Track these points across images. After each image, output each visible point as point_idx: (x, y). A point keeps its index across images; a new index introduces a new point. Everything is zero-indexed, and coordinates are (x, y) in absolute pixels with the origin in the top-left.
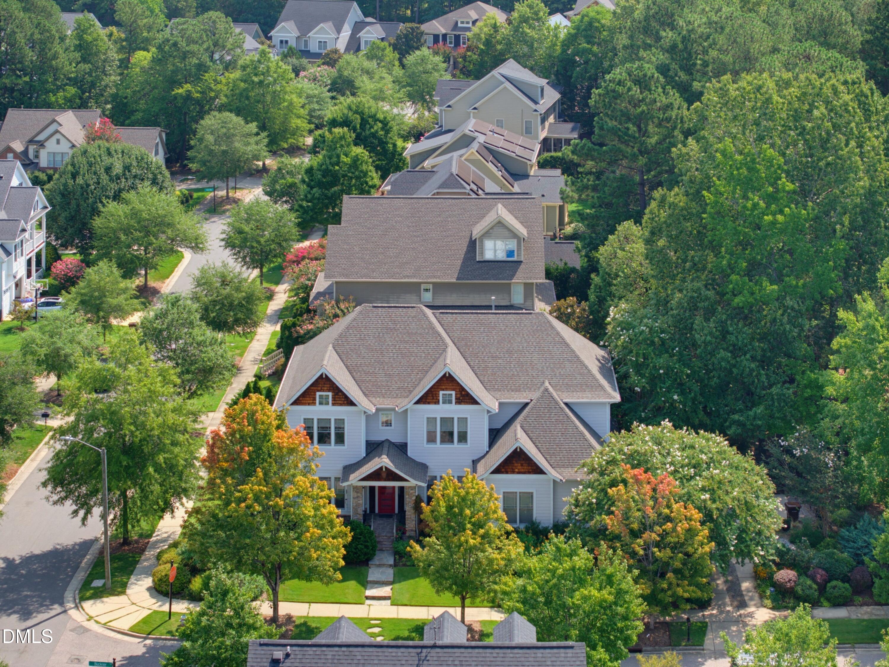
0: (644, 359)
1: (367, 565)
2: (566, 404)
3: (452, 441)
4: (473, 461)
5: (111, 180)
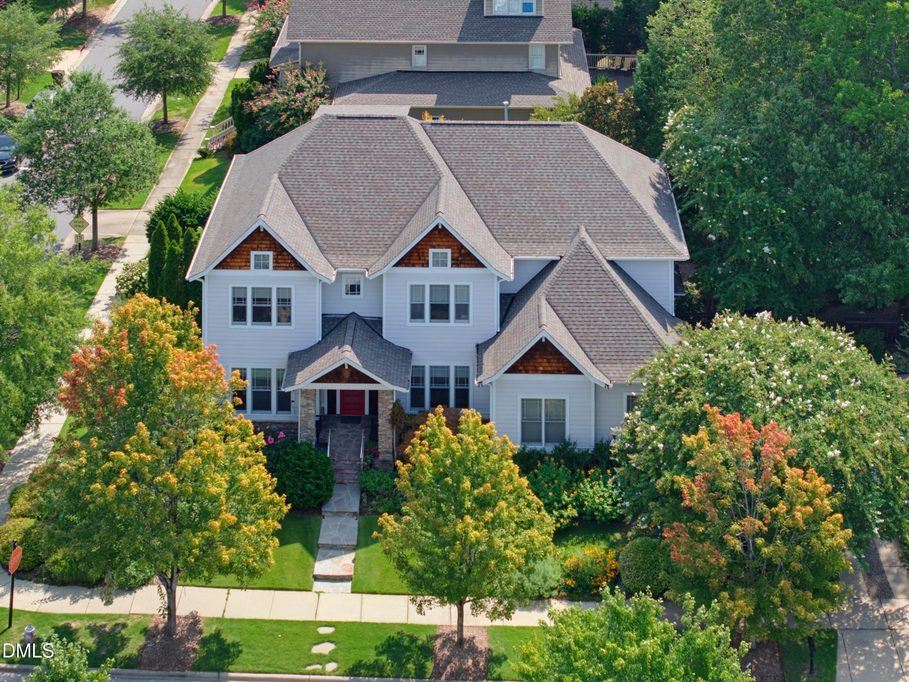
0: (720, 193)
1: (320, 512)
2: (612, 263)
3: (446, 317)
4: (478, 346)
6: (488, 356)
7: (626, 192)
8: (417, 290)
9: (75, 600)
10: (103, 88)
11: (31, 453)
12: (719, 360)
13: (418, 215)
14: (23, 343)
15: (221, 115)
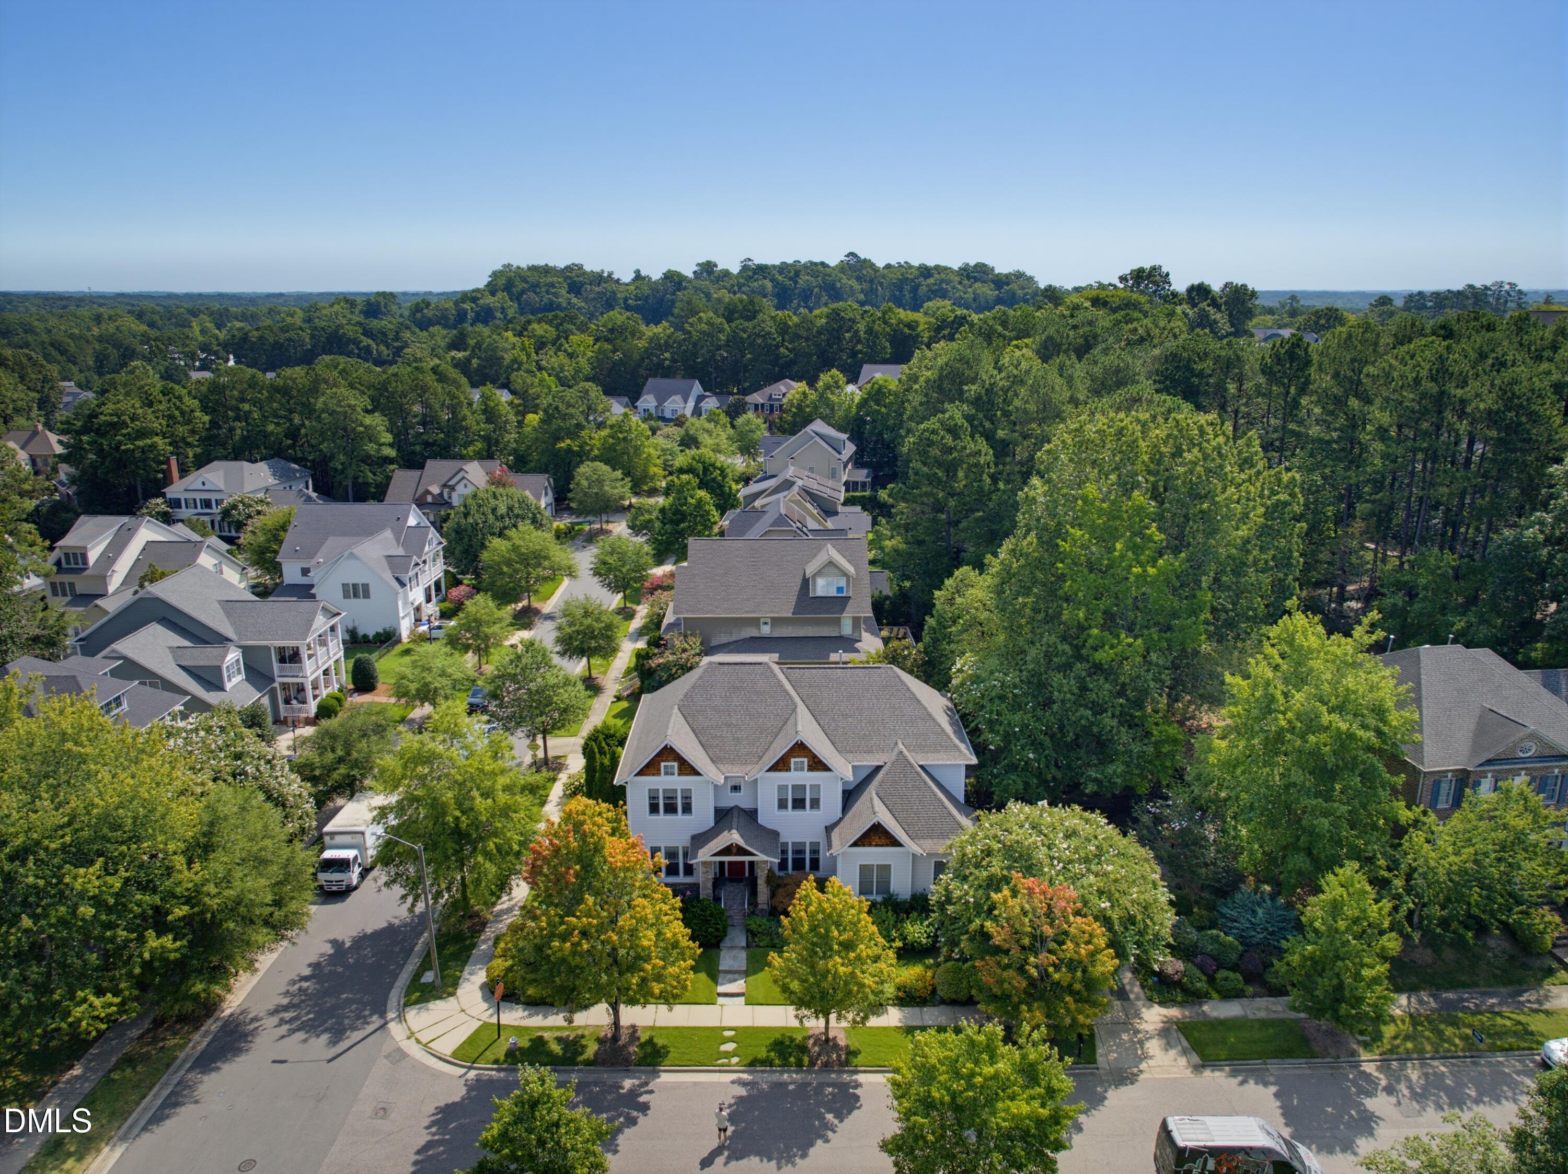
0: (998, 716)
1: (719, 947)
2: (921, 767)
3: (804, 807)
4: (826, 827)
5: (497, 519)
6: (835, 835)
7: (930, 715)
8: (782, 788)
9: (545, 1017)
10: (545, 650)
11: (509, 910)
12: (1013, 837)
13: (782, 733)
14: (495, 834)
15: (628, 672)
